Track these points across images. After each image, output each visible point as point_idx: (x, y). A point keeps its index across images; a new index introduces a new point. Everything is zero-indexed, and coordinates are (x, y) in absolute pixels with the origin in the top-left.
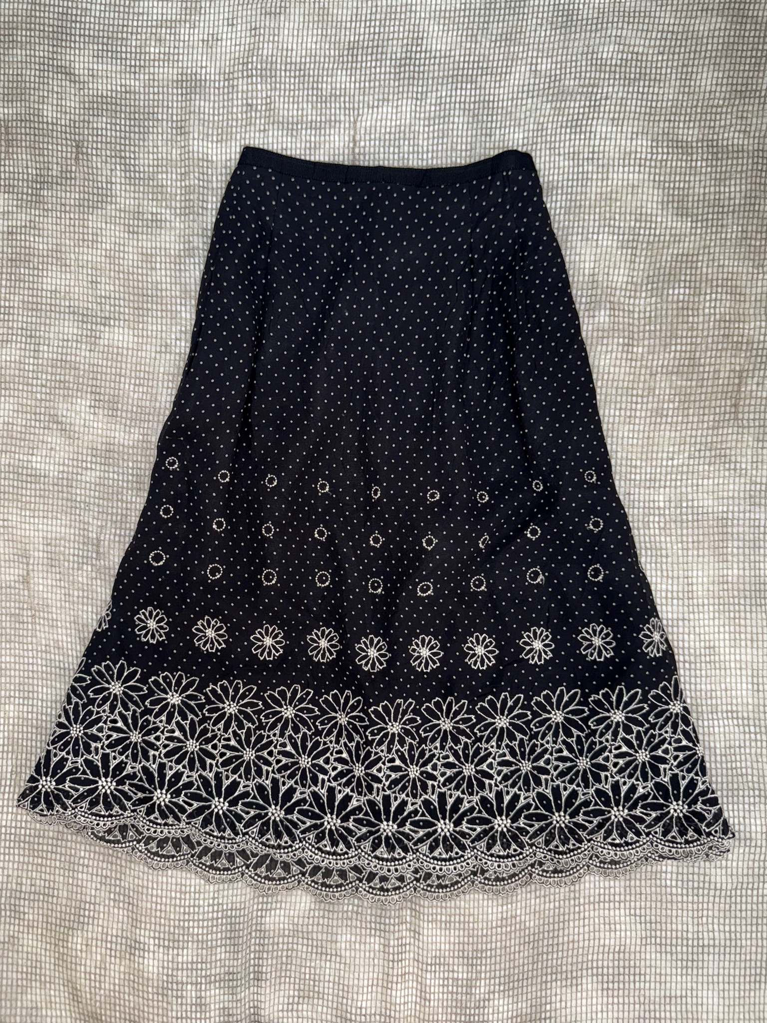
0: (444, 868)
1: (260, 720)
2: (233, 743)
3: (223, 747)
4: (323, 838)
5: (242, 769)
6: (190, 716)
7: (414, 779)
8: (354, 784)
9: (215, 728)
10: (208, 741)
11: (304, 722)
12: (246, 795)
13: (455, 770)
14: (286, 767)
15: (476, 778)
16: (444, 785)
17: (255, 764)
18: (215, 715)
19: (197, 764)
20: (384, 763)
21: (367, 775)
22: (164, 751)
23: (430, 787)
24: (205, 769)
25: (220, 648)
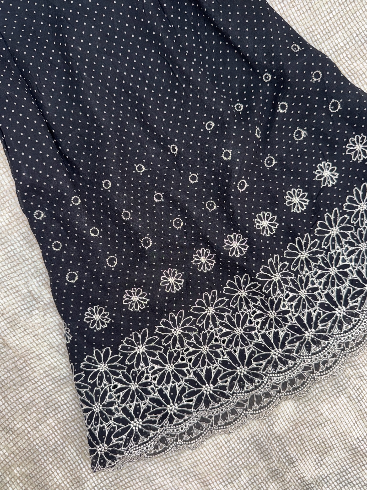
0: (354, 334)
1: (198, 327)
2: (191, 349)
3: (188, 355)
4: (277, 365)
5: (207, 360)
6: (157, 352)
7: (306, 297)
8: (274, 324)
9: (176, 349)
10: (176, 359)
11: (223, 310)
12: (219, 372)
13: (325, 277)
14: (230, 342)
15: (340, 273)
16: (325, 289)
17: (212, 352)
18: (171, 342)
19: (180, 376)
20: (284, 301)
21: (279, 313)
22: (156, 382)
23: (317, 296)
24: (185, 375)
25: (146, 303)
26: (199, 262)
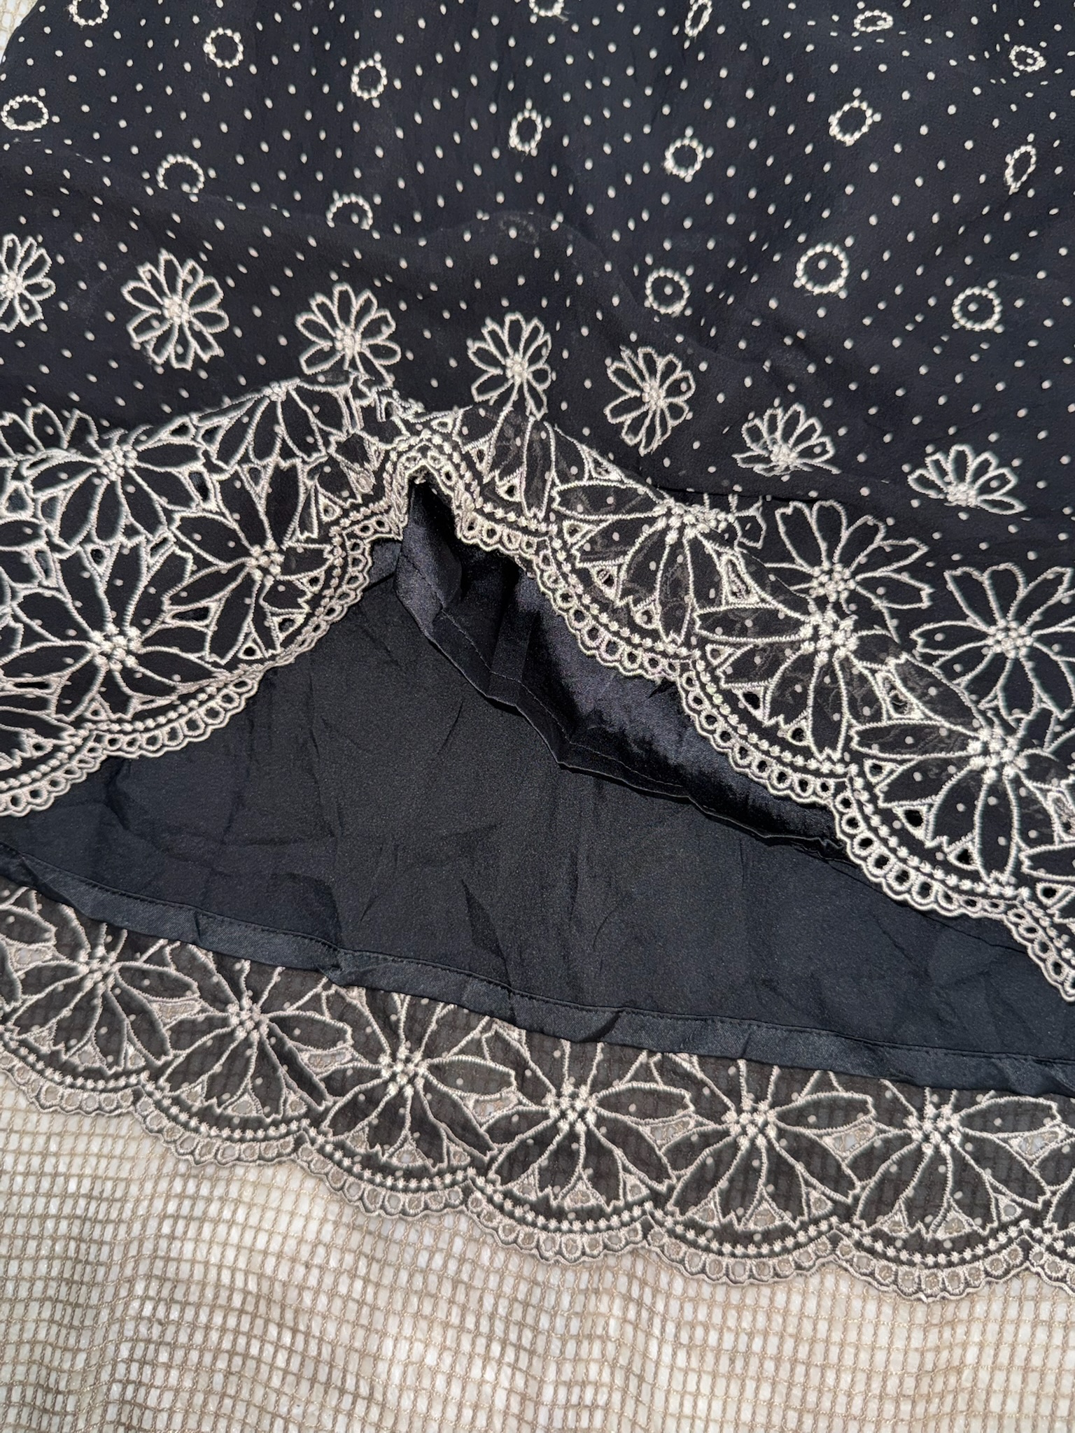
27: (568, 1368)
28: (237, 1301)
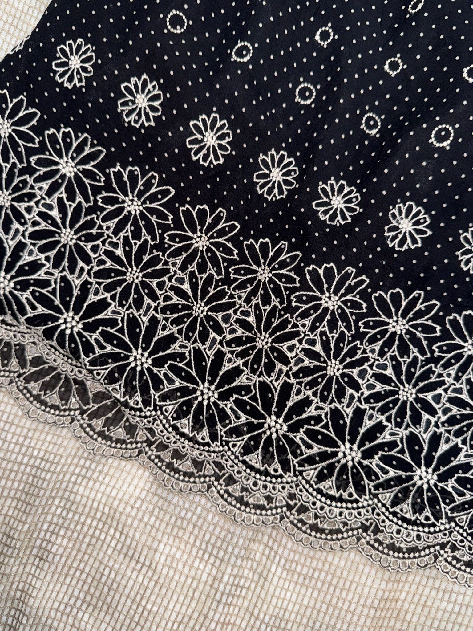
0: (327, 508)
1: (162, 238)
2: (119, 252)
3: (106, 253)
4: (185, 414)
5: (119, 290)
6: (79, 199)
7: (331, 378)
8: (250, 358)
9: (104, 225)
10: (89, 238)
11: (215, 262)
12: (112, 323)
13: (388, 388)
14: (174, 309)
15: (413, 408)
16: (367, 401)
17: (137, 291)
18: (110, 208)
19: (65, 263)
20: (300, 342)
21: (273, 349)
22: (31, 229)
23: (347, 396)
24: (72, 272)
25: (146, 124)
26: (269, 168)
27: (236, 570)
28: (98, 515)
